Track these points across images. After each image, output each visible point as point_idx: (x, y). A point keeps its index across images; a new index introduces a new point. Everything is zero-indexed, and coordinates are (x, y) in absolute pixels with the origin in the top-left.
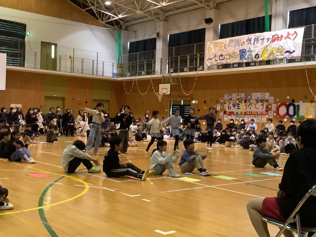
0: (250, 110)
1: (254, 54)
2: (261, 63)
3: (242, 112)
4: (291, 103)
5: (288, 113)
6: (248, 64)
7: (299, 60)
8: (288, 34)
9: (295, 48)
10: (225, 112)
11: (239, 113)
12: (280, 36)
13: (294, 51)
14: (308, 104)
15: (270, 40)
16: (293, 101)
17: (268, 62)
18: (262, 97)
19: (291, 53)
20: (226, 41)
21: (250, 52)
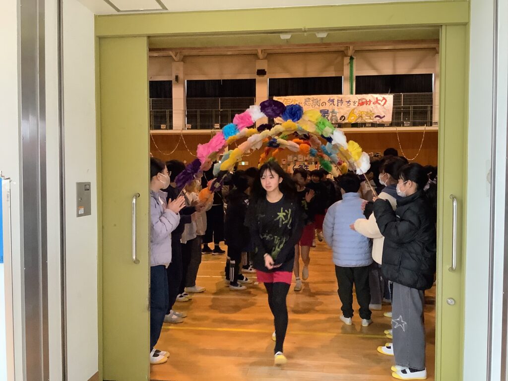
1: (339, 116)
2: (346, 125)
7: (390, 125)
8: (377, 99)
9: (385, 113)
12: (368, 100)
13: (384, 116)
15: (357, 104)
19: (381, 118)
20: (301, 99)
21: (334, 113)
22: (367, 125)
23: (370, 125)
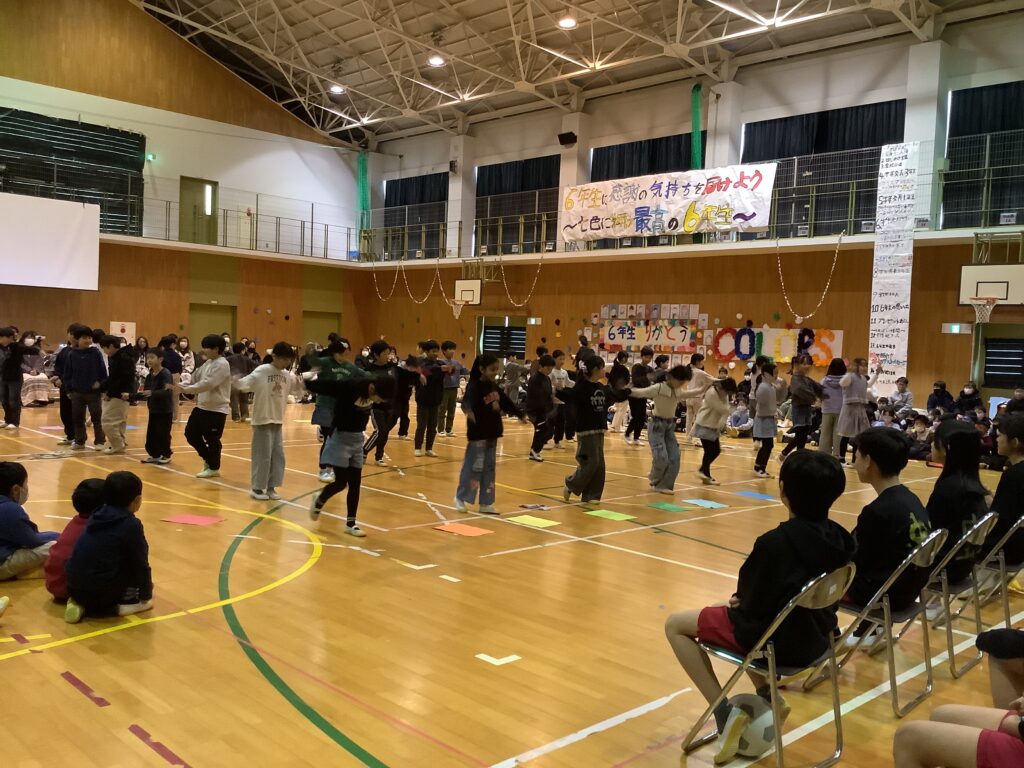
0: (658, 342)
1: (666, 219)
2: (682, 239)
3: (639, 347)
4: (745, 329)
5: (737, 351)
6: (653, 241)
7: (765, 235)
8: (742, 176)
9: (755, 207)
10: (602, 346)
11: (632, 349)
12: (723, 180)
13: (754, 214)
14: (782, 332)
15: (703, 188)
16: (750, 323)
17: (697, 238)
18: (684, 315)
19: (746, 218)
20: (606, 188)
21: (659, 214)
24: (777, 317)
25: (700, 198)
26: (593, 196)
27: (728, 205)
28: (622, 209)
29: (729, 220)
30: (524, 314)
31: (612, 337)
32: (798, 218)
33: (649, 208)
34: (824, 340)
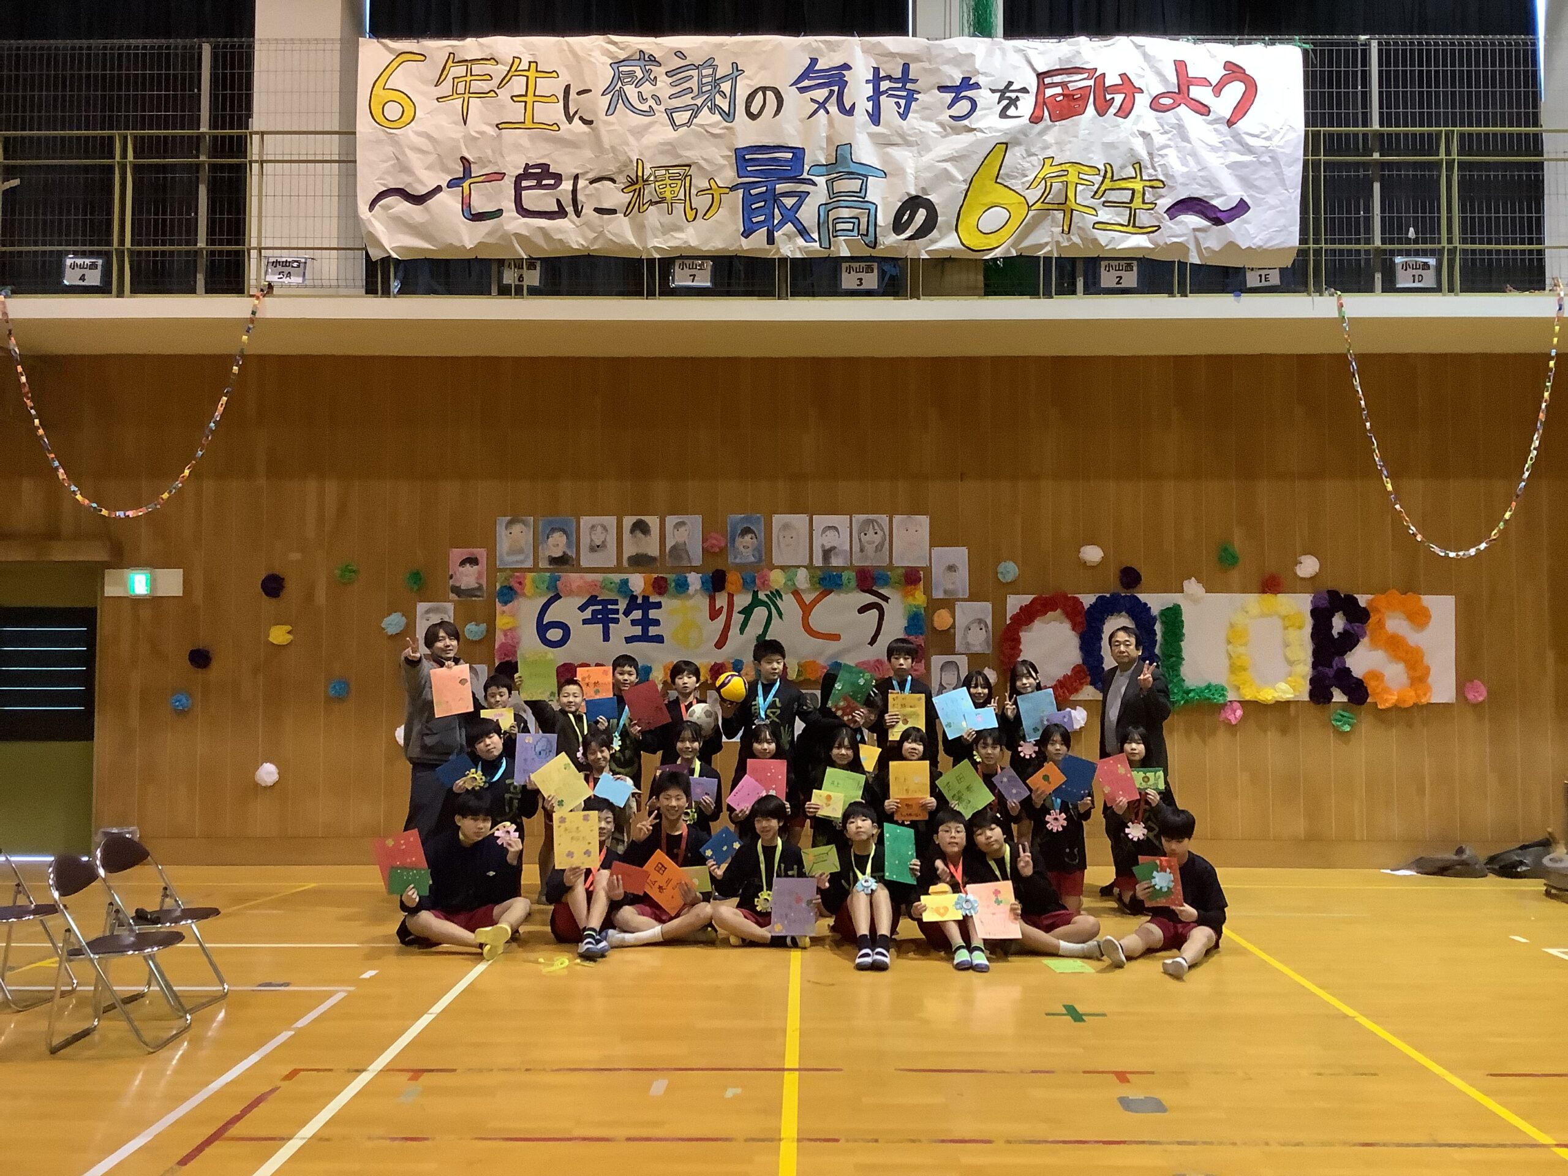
1: (881, 199)
4: (1113, 597)
5: (1091, 667)
6: (816, 276)
7: (1274, 280)
8: (1184, 81)
9: (1245, 181)
12: (1112, 79)
13: (1242, 207)
14: (1251, 604)
15: (1026, 105)
16: (1131, 577)
18: (870, 550)
19: (1217, 218)
20: (578, 60)
21: (852, 175)
22: (1107, 279)
23: (1131, 279)
24: (1226, 559)
25: (1024, 132)
26: (518, 85)
27: (1138, 165)
28: (670, 147)
29: (1144, 218)
30: (96, 554)
31: (554, 634)
32: (1393, 229)
33: (798, 153)
34: (1396, 624)
